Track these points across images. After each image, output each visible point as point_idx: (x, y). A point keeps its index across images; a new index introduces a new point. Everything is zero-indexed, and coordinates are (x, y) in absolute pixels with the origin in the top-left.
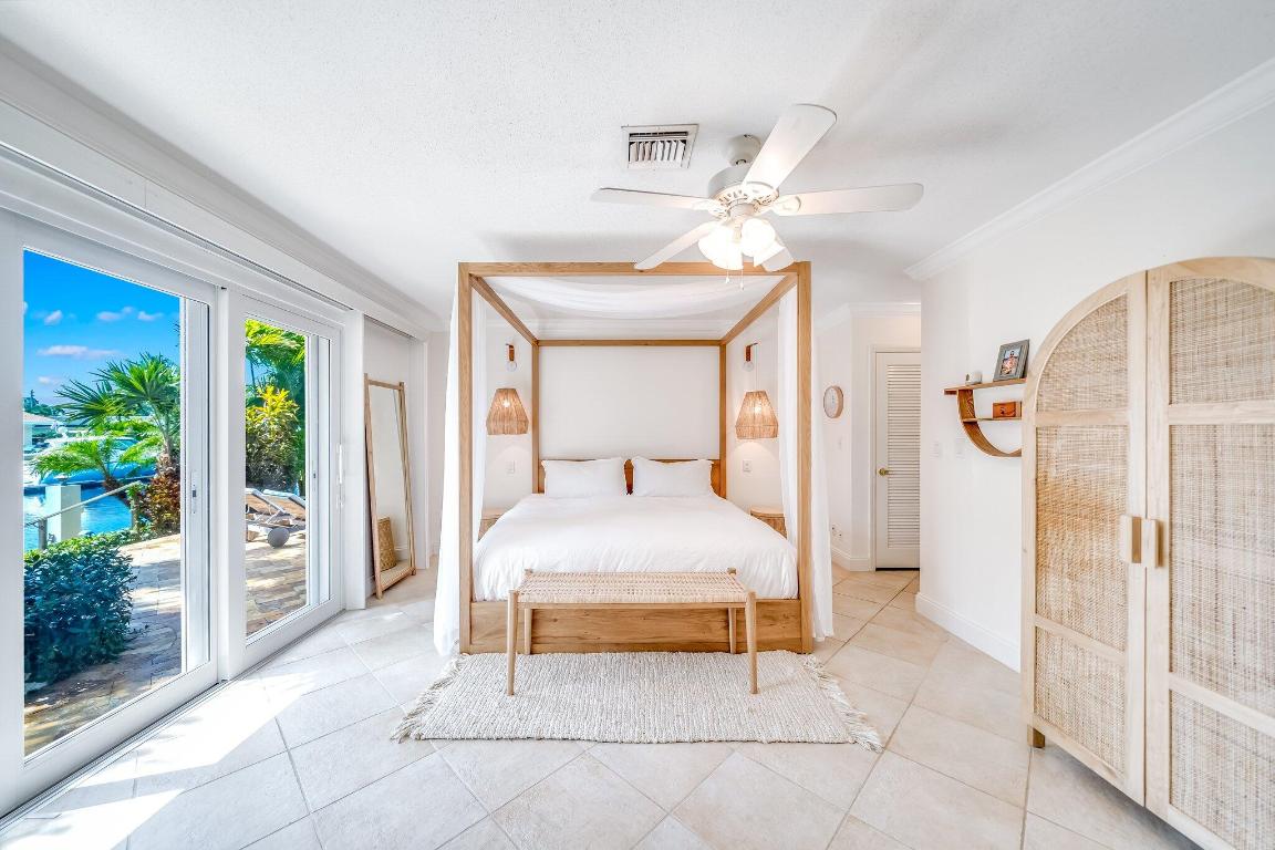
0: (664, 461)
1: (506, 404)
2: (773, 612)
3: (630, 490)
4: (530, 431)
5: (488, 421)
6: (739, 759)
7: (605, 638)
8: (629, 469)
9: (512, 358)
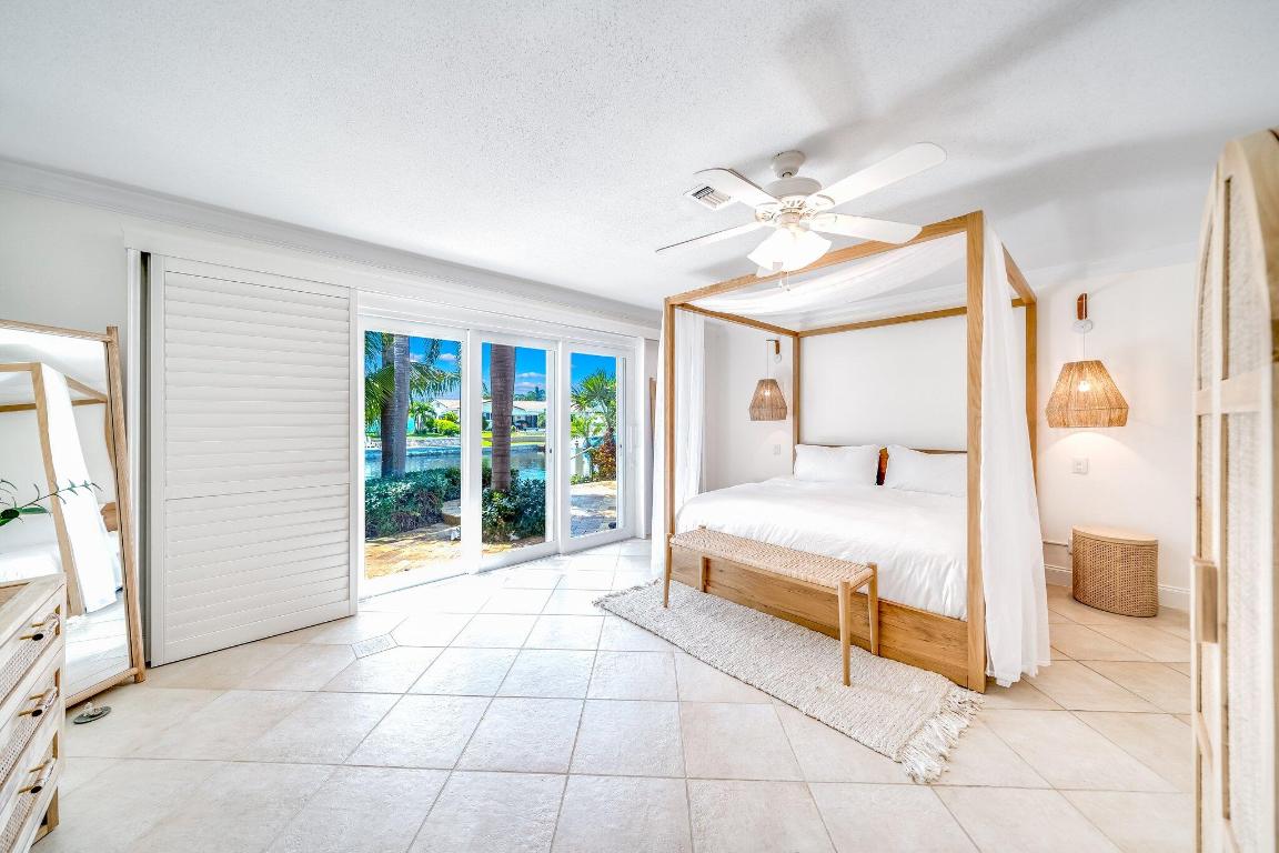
0: (927, 451)
1: (768, 393)
2: (928, 626)
3: (880, 479)
4: (790, 419)
5: (752, 407)
6: (768, 711)
7: (758, 598)
8: (883, 458)
9: (778, 351)
